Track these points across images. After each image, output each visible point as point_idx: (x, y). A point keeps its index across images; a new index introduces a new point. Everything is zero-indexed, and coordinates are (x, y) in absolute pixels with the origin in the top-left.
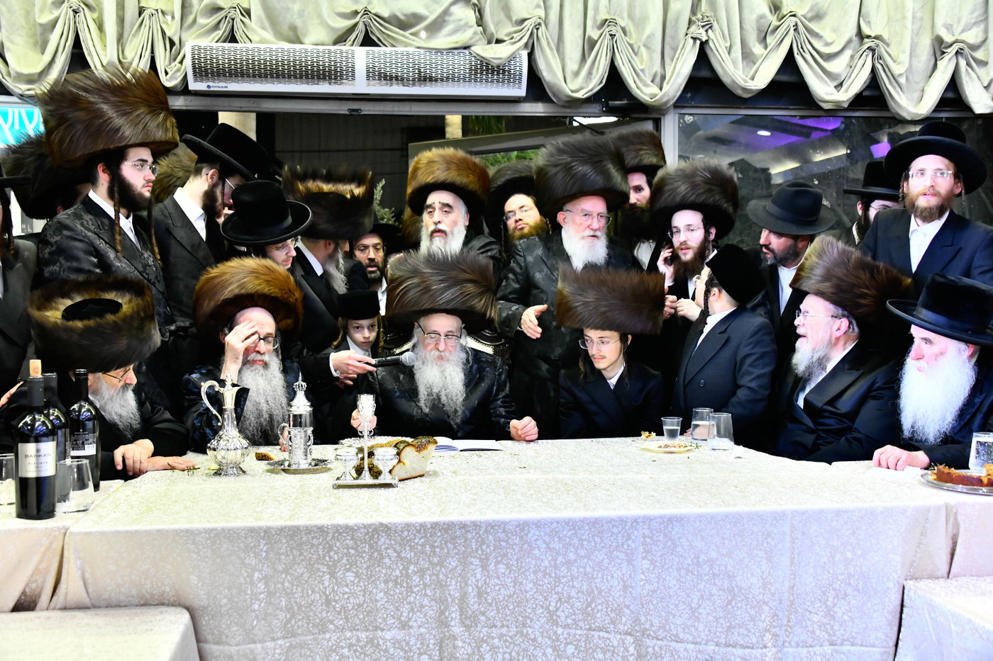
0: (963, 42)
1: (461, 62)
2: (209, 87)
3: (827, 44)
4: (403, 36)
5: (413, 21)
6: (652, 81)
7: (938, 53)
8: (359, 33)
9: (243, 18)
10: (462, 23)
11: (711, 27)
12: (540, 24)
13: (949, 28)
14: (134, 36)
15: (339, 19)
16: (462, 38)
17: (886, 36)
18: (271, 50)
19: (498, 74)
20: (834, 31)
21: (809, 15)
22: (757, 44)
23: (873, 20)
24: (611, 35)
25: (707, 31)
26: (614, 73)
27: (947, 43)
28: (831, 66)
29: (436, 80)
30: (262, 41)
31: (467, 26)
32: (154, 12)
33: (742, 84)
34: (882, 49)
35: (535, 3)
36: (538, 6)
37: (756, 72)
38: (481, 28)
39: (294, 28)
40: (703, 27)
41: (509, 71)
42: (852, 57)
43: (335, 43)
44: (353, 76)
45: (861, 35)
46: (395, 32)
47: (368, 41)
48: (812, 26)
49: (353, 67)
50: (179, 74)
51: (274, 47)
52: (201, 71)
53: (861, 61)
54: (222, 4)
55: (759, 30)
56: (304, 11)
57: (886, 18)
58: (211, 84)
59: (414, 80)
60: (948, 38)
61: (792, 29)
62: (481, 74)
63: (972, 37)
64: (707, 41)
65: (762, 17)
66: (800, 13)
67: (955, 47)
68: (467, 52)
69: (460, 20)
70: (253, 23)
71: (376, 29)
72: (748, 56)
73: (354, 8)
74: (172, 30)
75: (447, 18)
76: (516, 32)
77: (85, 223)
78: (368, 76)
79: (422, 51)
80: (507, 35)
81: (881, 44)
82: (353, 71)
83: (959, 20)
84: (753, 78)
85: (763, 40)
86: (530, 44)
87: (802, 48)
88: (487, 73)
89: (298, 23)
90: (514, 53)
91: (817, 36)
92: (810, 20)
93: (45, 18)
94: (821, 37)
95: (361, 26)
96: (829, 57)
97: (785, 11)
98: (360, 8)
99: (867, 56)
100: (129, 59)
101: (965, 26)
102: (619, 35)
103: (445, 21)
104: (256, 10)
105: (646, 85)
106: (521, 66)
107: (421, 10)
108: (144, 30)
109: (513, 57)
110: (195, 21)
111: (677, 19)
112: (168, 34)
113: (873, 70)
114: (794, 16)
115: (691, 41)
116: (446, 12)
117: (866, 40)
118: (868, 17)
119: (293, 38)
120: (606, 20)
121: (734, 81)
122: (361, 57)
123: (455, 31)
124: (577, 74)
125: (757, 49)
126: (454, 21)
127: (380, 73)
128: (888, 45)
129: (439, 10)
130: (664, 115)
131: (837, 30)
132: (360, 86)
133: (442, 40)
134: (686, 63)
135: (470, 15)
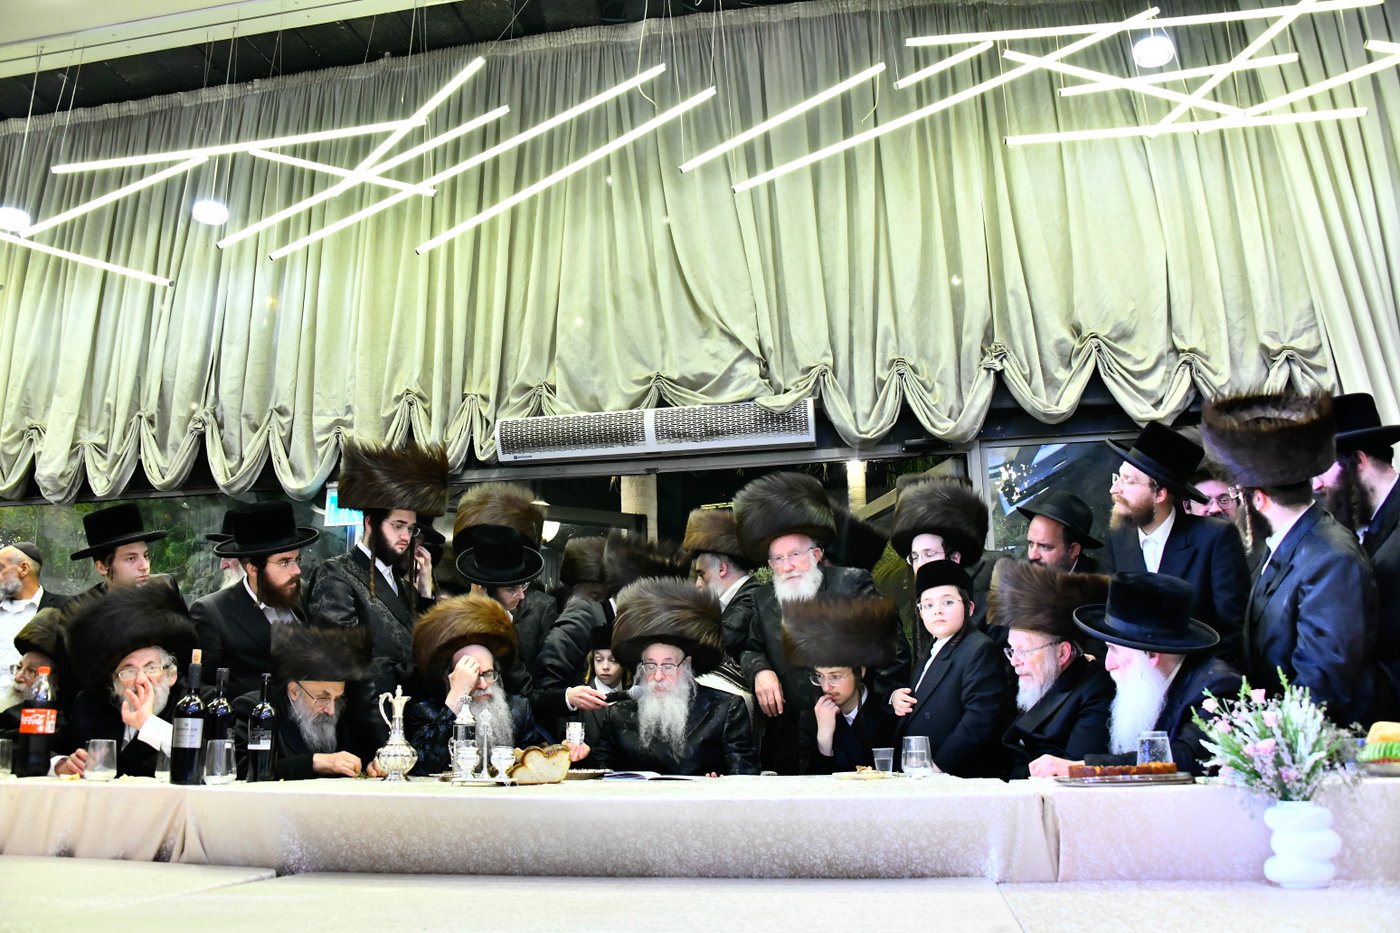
0: (1292, 348)
1: (746, 414)
2: (516, 457)
3: (1138, 362)
4: (692, 395)
5: (702, 380)
6: (949, 417)
7: (1268, 363)
8: (653, 396)
9: (550, 396)
10: (746, 377)
11: (1005, 357)
12: (826, 371)
13: (1274, 335)
14: (457, 419)
15: (634, 385)
16: (746, 390)
17: (1202, 348)
18: (569, 419)
19: (784, 422)
20: (1145, 348)
21: (1114, 335)
22: (1061, 369)
23: (1186, 334)
24: (900, 375)
25: (1001, 361)
26: (906, 411)
27: (1273, 350)
28: (1144, 384)
29: (723, 434)
30: (564, 412)
31: (751, 379)
32: (474, 397)
33: (1042, 409)
34: (1198, 362)
35: (822, 352)
36: (826, 354)
37: (1061, 397)
38: (767, 381)
39: (595, 399)
40: (996, 357)
41: (794, 418)
42: (1168, 373)
43: (632, 408)
44: (643, 435)
45: (1175, 350)
46: (686, 393)
47: (661, 403)
48: (1120, 346)
49: (642, 427)
50: (491, 449)
51: (571, 416)
52: (508, 445)
53: (1178, 376)
54: (531, 384)
55: (1062, 355)
56: (604, 382)
57: (1201, 331)
58: (517, 455)
59: (701, 435)
60: (1274, 346)
61: (1094, 351)
62: (767, 423)
63: (1304, 343)
64: (1002, 371)
65: (1061, 341)
66: (1102, 334)
67: (1284, 355)
68: (752, 404)
69: (744, 375)
70: (557, 399)
71: (669, 391)
72: (1050, 382)
73: (647, 373)
74: (488, 411)
75: (733, 374)
76: (801, 381)
77: (349, 567)
78: (657, 435)
79: (708, 407)
80: (793, 385)
81: (1197, 357)
82: (643, 431)
83: (1285, 328)
84: (1057, 404)
85: (1069, 365)
86: (818, 391)
87: (1109, 368)
88: (773, 422)
89: (599, 394)
90: (798, 400)
91: (1124, 355)
92: (1116, 340)
93: (386, 413)
94: (1129, 355)
95: (654, 389)
96: (1142, 375)
97: (1085, 333)
98: (653, 374)
99: (1184, 370)
100: (450, 440)
101: (1294, 332)
102: (909, 373)
103: (731, 377)
104: (561, 385)
105: (942, 420)
106: (806, 412)
107: (709, 369)
108: (465, 413)
109: (796, 404)
110: (508, 402)
111: (969, 353)
112: (484, 414)
113: (1194, 384)
114: (1096, 337)
115: (984, 372)
116: (731, 369)
117: (1181, 355)
118: (1180, 331)
119: (595, 407)
120: (894, 360)
121: (1033, 408)
122: (651, 417)
123: (740, 386)
124: (868, 416)
125: (1062, 374)
126: (739, 376)
127: (668, 431)
128: (1207, 358)
129: (726, 367)
130: (970, 450)
131: (1147, 347)
132: (651, 445)
133: (729, 395)
134: (980, 394)
135: (754, 369)
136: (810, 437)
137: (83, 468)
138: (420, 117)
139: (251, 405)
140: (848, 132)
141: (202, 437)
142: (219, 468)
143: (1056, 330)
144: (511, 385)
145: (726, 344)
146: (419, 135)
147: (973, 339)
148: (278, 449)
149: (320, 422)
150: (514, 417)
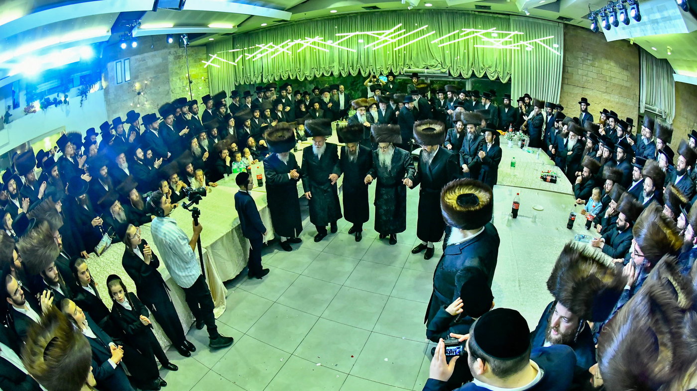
4: (432, 68)
5: (433, 66)
6: (466, 75)
8: (426, 67)
9: (411, 66)
12: (450, 66)
14: (398, 68)
15: (423, 66)
16: (439, 68)
19: (445, 73)
23: (498, 69)
24: (460, 69)
26: (460, 74)
28: (492, 75)
29: (436, 74)
32: (400, 65)
34: (499, 73)
35: (450, 63)
38: (442, 67)
40: (473, 68)
42: (495, 74)
43: (423, 69)
47: (427, 68)
50: (403, 72)
52: (405, 72)
54: (408, 64)
55: (482, 69)
56: (419, 64)
57: (500, 68)
58: (407, 74)
59: (433, 74)
61: (486, 69)
64: (474, 70)
65: (482, 67)
68: (440, 70)
70: (413, 67)
71: (429, 67)
72: (480, 72)
76: (447, 67)
79: (434, 70)
84: (480, 75)
86: (449, 69)
87: (487, 72)
88: (443, 73)
89: (418, 66)
91: (490, 70)
92: (488, 68)
96: (491, 73)
98: (426, 64)
99: (497, 74)
104: (413, 65)
106: (448, 72)
107: (434, 64)
109: (446, 71)
110: (405, 66)
111: (469, 67)
112: (402, 68)
113: (497, 76)
114: (486, 67)
115: (471, 70)
117: (496, 72)
119: (418, 69)
120: (459, 66)
121: (477, 76)
122: (426, 71)
124: (455, 73)
125: (481, 71)
126: (438, 66)
127: (429, 73)
129: (436, 64)
130: (467, 80)
131: (492, 70)
132: (426, 74)
133: (437, 69)
134: (470, 73)
135: (440, 65)
136: (448, 75)
137: (340, 72)
138: (392, 30)
139: (366, 64)
140: (454, 31)
141: (360, 69)
142: (363, 73)
143: (481, 65)
144: (406, 64)
145: (436, 61)
146: (392, 33)
147: (470, 65)
148: (371, 71)
149: (377, 67)
150: (406, 69)
